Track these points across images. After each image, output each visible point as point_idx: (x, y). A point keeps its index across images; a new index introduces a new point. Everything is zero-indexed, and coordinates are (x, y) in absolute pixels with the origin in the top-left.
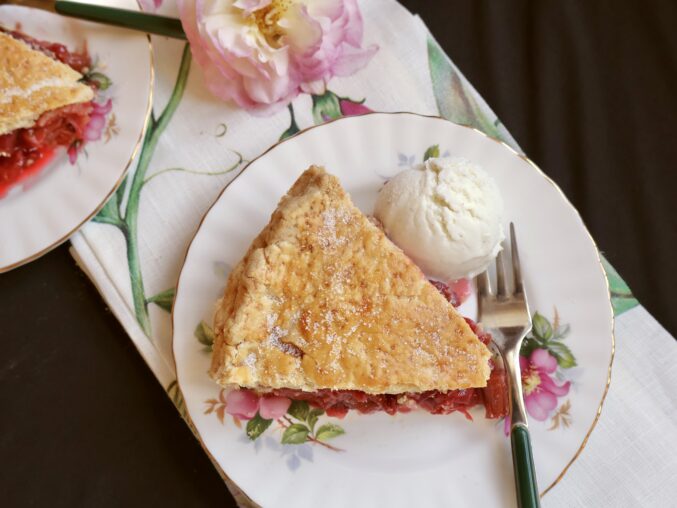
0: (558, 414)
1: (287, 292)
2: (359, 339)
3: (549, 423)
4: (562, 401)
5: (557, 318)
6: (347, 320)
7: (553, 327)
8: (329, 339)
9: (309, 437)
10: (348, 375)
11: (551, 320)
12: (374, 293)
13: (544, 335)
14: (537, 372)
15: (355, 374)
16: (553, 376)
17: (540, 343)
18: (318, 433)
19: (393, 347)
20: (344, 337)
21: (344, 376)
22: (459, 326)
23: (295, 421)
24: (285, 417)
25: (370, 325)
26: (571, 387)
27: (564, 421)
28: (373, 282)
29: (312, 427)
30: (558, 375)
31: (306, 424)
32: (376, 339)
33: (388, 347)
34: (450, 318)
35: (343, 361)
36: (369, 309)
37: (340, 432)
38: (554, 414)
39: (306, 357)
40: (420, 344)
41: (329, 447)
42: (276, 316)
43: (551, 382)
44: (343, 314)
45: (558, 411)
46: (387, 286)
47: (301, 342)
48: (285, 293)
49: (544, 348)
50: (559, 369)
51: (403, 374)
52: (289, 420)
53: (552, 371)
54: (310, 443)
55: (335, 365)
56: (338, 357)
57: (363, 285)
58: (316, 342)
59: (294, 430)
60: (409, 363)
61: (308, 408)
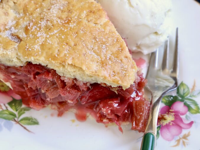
0: (180, 138)
1: (25, 10)
2: (57, 37)
3: (173, 143)
4: (185, 132)
5: (194, 86)
6: (53, 25)
7: (190, 90)
8: (39, 34)
9: (14, 119)
10: (42, 53)
11: (191, 87)
12: (75, 16)
13: (184, 94)
14: (173, 114)
15: (46, 52)
16: (183, 117)
17: (180, 98)
18: (22, 120)
19: (75, 45)
20: (48, 34)
21: (40, 53)
22: (121, 46)
23: (10, 109)
24: (4, 105)
25: (65, 30)
26: (193, 125)
27: (184, 143)
28: (76, 11)
29: (20, 116)
30: (187, 117)
31: (16, 113)
32: (66, 38)
33: (72, 44)
34: (117, 41)
35: (43, 46)
36: (68, 23)
37: (36, 123)
38: (178, 138)
39: (22, 42)
40: (93, 48)
41: (25, 128)
42: (14, 22)
43: (181, 120)
44: (52, 22)
45: (181, 137)
46: (83, 15)
47: (22, 35)
48: (24, 11)
49: (182, 101)
50: (188, 113)
51: (76, 60)
52: (6, 107)
53: (183, 114)
54: (14, 122)
55: (37, 47)
56: (40, 43)
57: (70, 11)
58: (31, 35)
59: (7, 113)
60: (83, 56)
61: (21, 105)
